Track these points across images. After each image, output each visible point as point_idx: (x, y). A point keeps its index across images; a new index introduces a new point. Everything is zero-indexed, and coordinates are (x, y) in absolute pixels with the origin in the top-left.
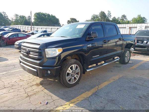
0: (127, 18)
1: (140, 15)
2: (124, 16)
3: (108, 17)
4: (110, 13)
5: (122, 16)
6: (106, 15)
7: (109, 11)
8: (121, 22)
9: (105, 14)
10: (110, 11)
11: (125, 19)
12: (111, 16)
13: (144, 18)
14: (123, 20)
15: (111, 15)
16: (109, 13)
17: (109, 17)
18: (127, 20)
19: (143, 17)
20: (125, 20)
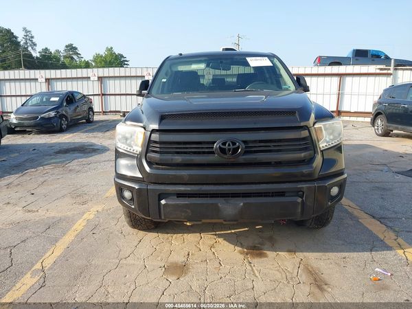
0: (80, 54)
1: (112, 48)
2: (71, 48)
3: (26, 49)
4: (29, 37)
5: (67, 46)
6: (19, 40)
7: (25, 29)
8: (67, 64)
9: (16, 37)
10: (28, 29)
11: (75, 57)
12: (35, 45)
13: (122, 56)
14: (72, 58)
15: (34, 40)
16: (26, 36)
17: (30, 49)
18: (83, 59)
19: (119, 54)
20: (77, 60)
